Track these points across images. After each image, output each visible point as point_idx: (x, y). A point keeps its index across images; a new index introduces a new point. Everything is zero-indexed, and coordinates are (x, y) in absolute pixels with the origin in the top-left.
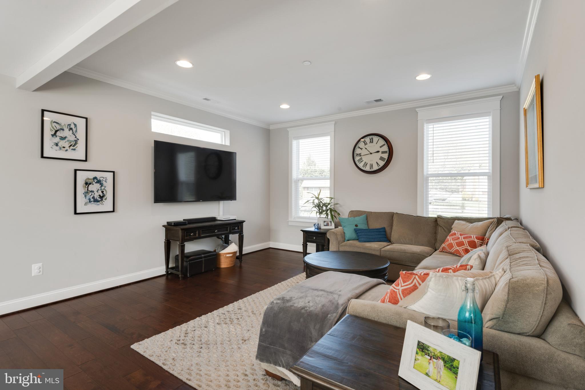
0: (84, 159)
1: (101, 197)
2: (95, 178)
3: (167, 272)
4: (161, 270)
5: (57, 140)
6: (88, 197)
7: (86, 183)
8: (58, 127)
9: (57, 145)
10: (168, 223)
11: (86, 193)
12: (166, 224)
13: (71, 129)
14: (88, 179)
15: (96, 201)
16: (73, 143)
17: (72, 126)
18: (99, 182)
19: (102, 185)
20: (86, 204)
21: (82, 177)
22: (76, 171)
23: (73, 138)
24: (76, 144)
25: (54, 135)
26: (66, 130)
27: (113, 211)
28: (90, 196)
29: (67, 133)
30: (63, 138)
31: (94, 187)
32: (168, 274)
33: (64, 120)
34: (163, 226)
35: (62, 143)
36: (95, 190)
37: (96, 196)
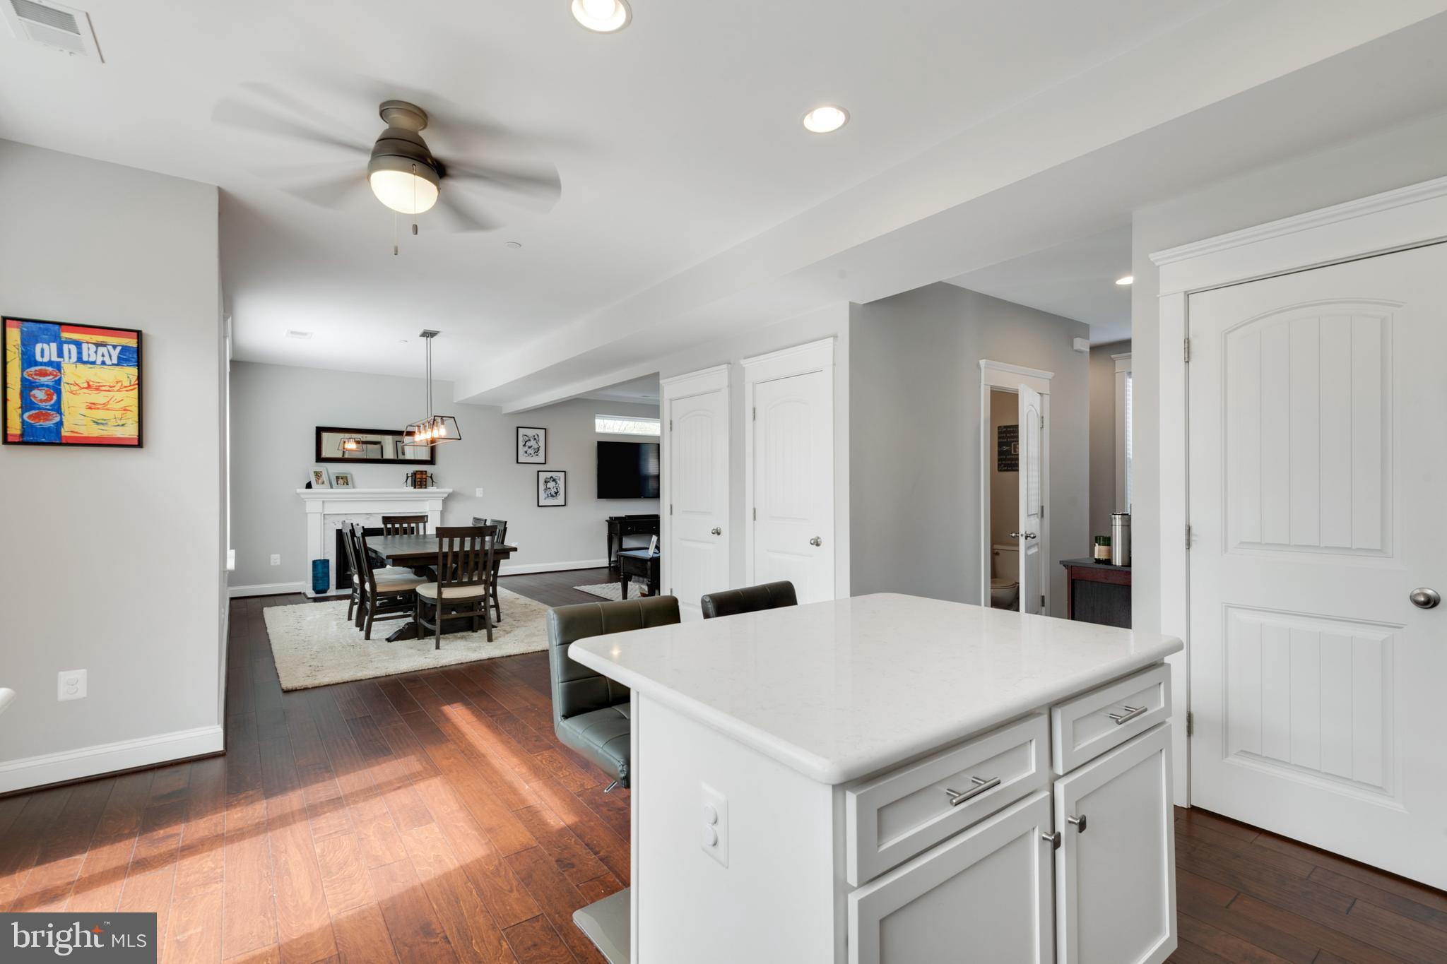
0: (544, 462)
1: (556, 493)
2: (552, 477)
3: (610, 564)
4: (605, 562)
5: (526, 448)
6: (547, 492)
7: (546, 482)
8: (527, 439)
9: (526, 452)
10: (610, 518)
11: (546, 489)
12: (608, 519)
13: (535, 439)
14: (547, 478)
15: (552, 496)
16: (536, 450)
17: (536, 437)
18: (554, 480)
19: (556, 483)
20: (545, 499)
21: (543, 476)
22: (538, 472)
23: (536, 446)
24: (538, 450)
25: (524, 445)
26: (532, 440)
27: (565, 505)
28: (548, 492)
29: (532, 443)
30: (530, 447)
31: (551, 485)
32: (609, 567)
33: (531, 432)
34: (607, 521)
35: (530, 451)
36: (551, 487)
37: (553, 493)
